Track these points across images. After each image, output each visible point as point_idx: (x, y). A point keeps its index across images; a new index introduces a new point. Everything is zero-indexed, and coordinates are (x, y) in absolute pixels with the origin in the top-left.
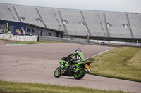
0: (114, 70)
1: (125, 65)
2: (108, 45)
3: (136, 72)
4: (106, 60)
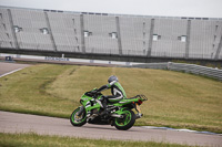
0: (26, 100)
1: (43, 93)
2: (17, 61)
3: (60, 104)
4: (14, 86)
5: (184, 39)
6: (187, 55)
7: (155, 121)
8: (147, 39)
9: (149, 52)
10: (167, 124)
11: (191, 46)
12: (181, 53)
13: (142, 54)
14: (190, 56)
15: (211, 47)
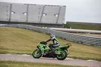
5: (25, 14)
6: (27, 21)
7: (12, 51)
8: (9, 13)
9: (10, 19)
10: (17, 52)
11: (29, 17)
12: (24, 20)
13: (6, 20)
14: (29, 22)
15: (37, 18)
